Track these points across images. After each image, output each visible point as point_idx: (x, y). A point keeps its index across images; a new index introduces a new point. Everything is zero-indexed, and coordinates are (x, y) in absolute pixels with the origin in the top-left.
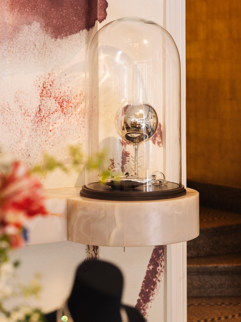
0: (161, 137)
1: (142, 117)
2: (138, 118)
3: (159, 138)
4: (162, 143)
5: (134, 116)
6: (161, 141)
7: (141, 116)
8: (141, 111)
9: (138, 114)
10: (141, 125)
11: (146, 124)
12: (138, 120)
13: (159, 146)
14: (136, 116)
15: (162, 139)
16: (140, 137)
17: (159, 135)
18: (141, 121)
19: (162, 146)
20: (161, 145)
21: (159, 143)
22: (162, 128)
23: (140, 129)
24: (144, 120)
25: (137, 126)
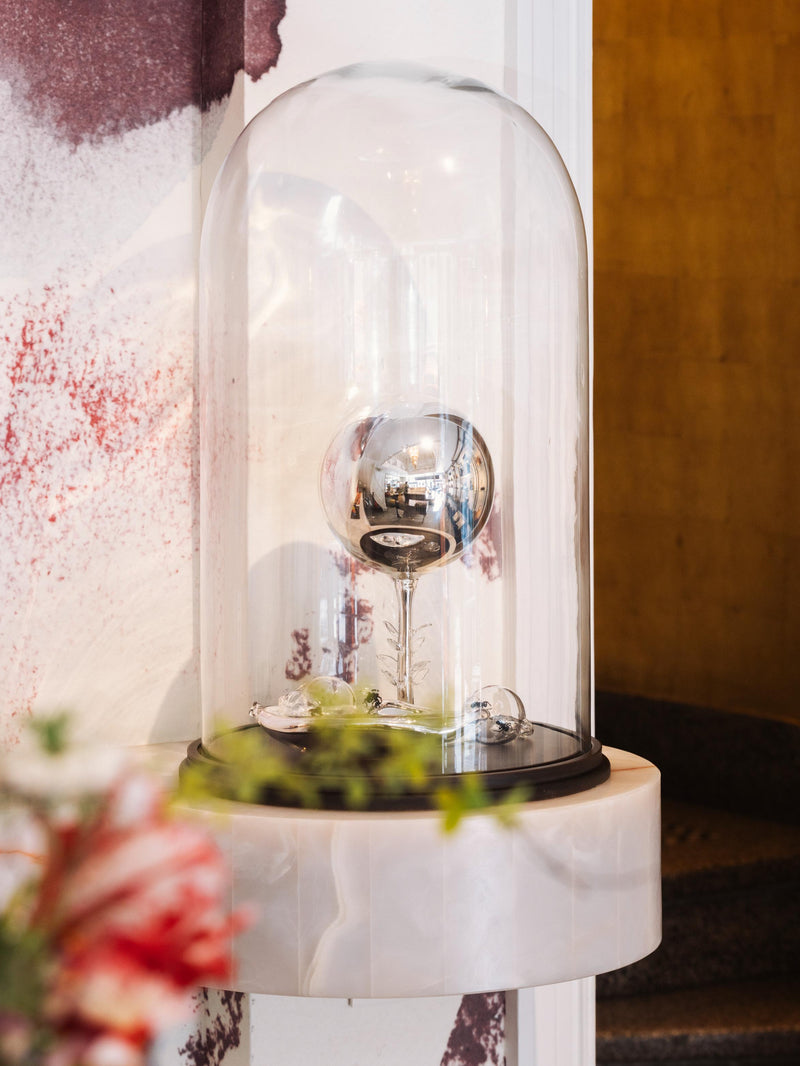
0: (495, 537)
1: (433, 466)
2: (416, 469)
3: (485, 542)
4: (500, 565)
5: (399, 462)
6: (494, 554)
7: (428, 460)
8: (427, 443)
9: (414, 453)
10: (427, 497)
11: (449, 495)
12: (417, 479)
13: (486, 576)
14: (407, 460)
15: (497, 548)
16: (421, 548)
18: (429, 481)
19: (500, 575)
20: (494, 569)
21: (486, 563)
23: (422, 516)
24: (441, 477)
25: (412, 503)
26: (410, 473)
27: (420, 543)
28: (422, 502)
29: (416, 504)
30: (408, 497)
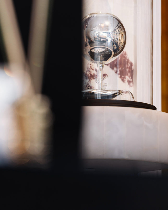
0: (132, 76)
1: (108, 30)
2: (103, 30)
3: (129, 77)
4: (133, 83)
5: (98, 28)
6: (131, 80)
7: (107, 28)
8: (107, 23)
9: (102, 25)
10: (106, 39)
11: (112, 39)
12: (103, 33)
13: (129, 86)
14: (100, 27)
15: (132, 78)
16: (104, 53)
17: (129, 74)
18: (107, 34)
19: (133, 86)
20: (131, 84)
21: (129, 82)
22: (133, 67)
23: (105, 43)
24: (110, 33)
25: (102, 40)
26: (101, 31)
27: (104, 51)
28: (105, 40)
29: (103, 40)
30: (100, 38)
